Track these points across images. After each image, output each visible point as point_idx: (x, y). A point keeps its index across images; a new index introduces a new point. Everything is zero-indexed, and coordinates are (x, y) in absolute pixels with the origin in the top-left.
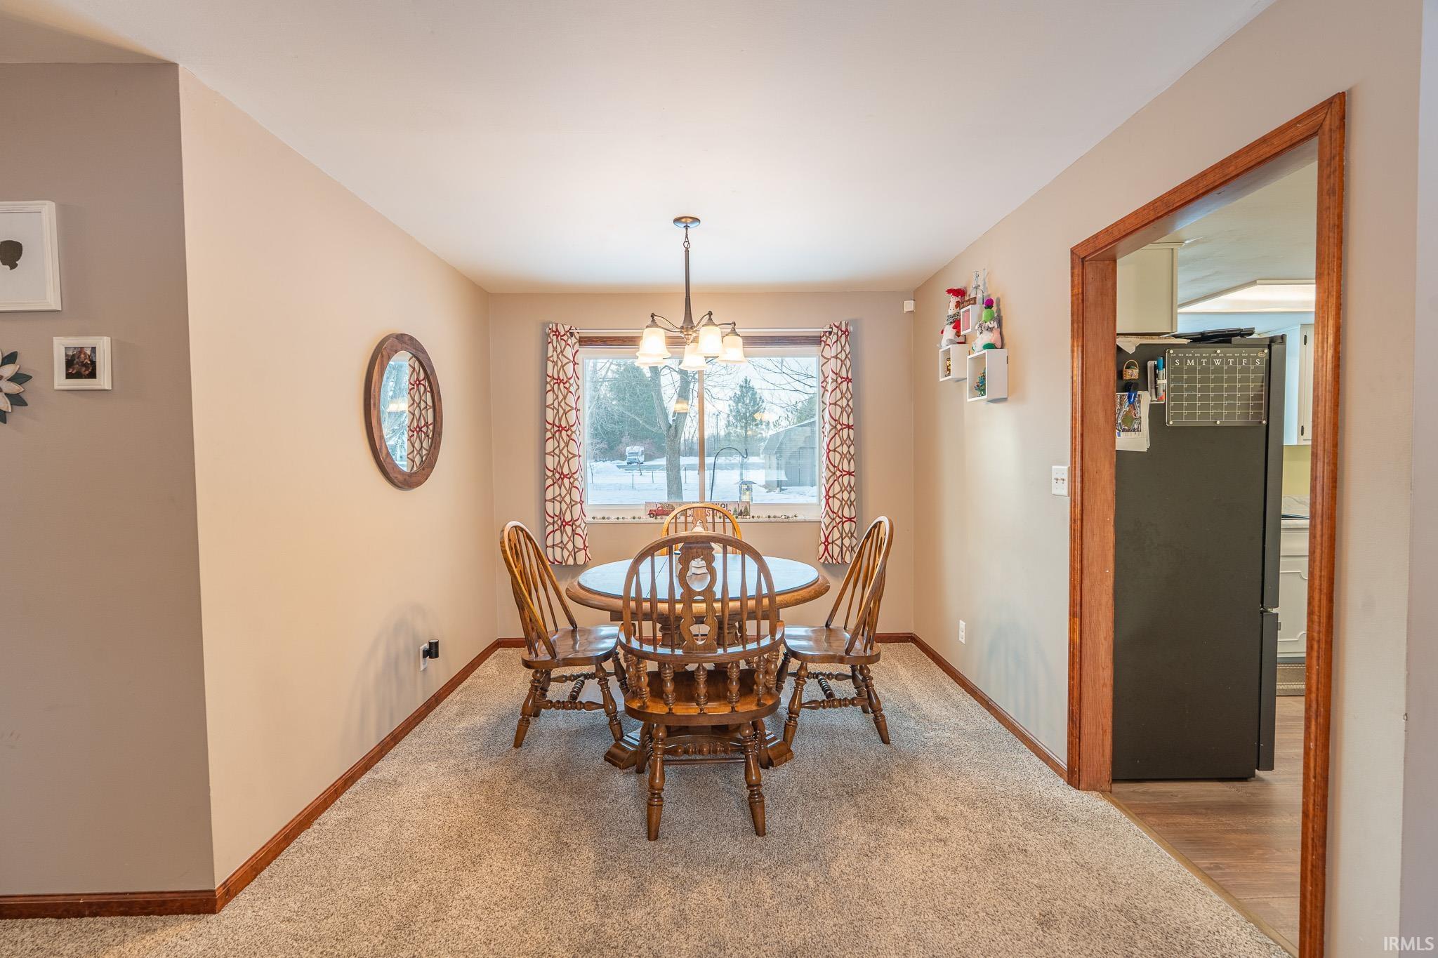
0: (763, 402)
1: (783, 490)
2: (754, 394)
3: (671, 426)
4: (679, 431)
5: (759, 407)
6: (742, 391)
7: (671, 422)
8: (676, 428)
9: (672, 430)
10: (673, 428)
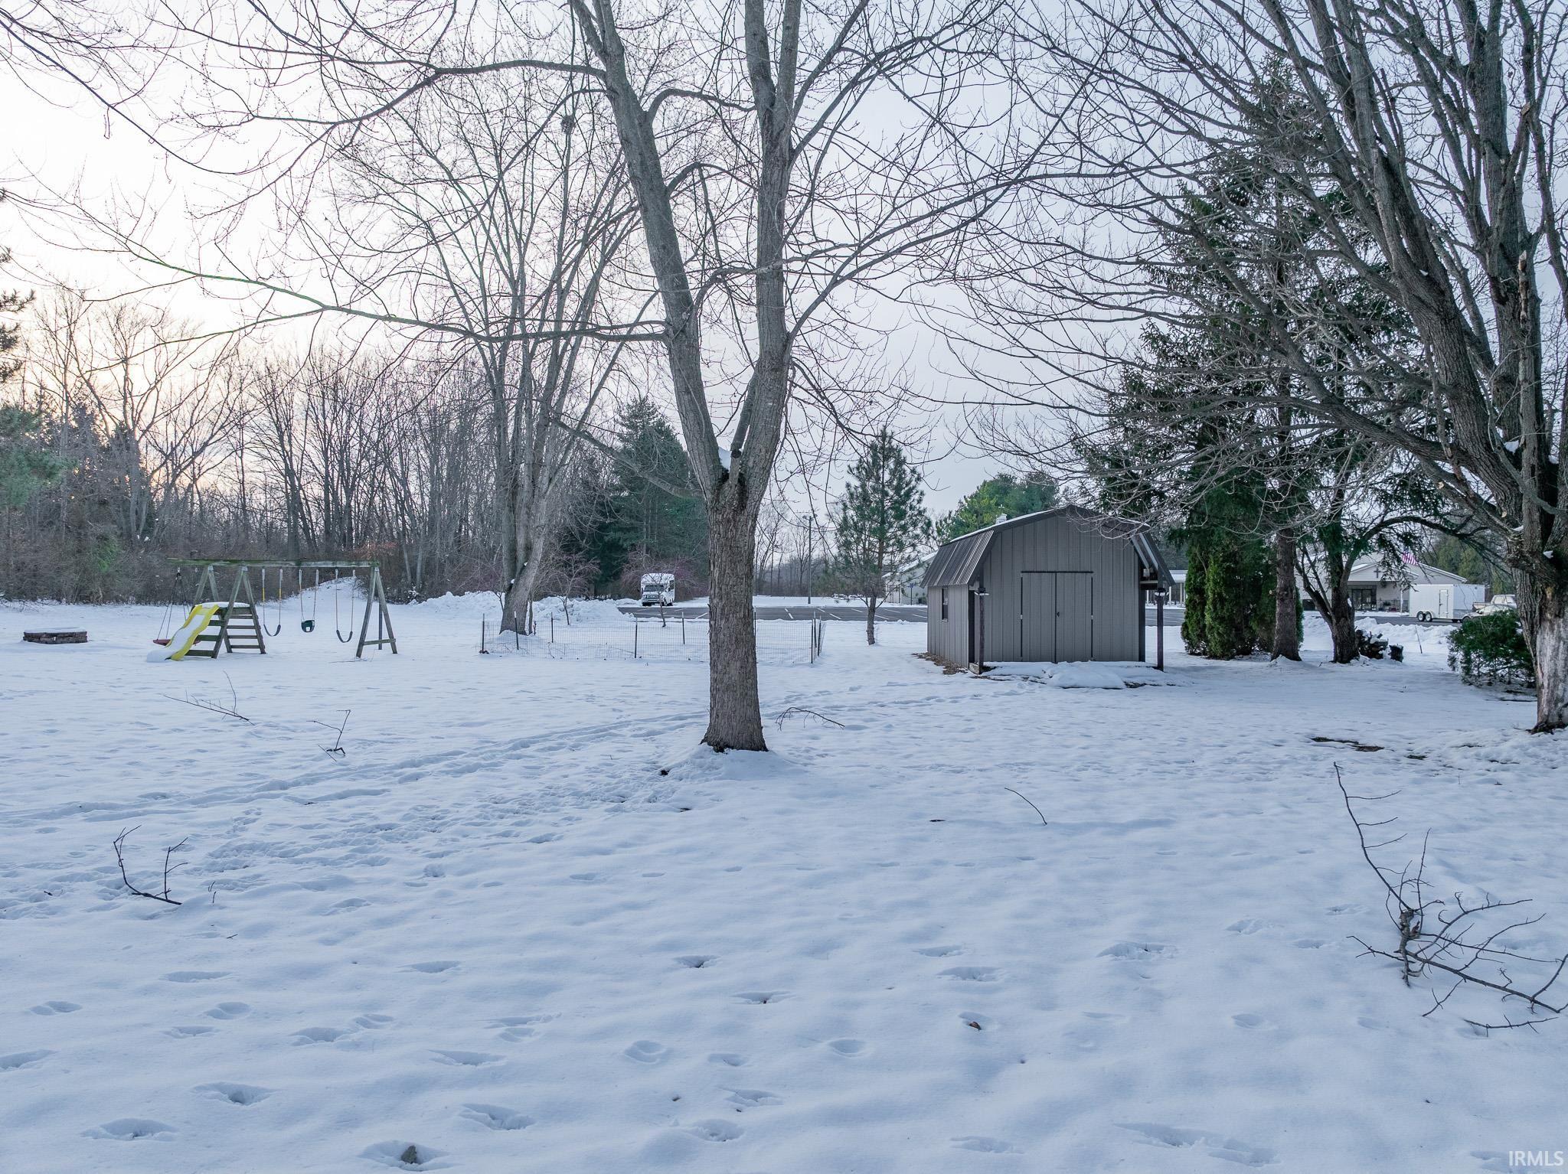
0: (919, 479)
1: (987, 669)
2: (900, 462)
3: (725, 476)
4: (753, 495)
5: (911, 490)
6: (875, 457)
7: (727, 462)
8: (742, 481)
9: (730, 489)
10: (733, 481)
